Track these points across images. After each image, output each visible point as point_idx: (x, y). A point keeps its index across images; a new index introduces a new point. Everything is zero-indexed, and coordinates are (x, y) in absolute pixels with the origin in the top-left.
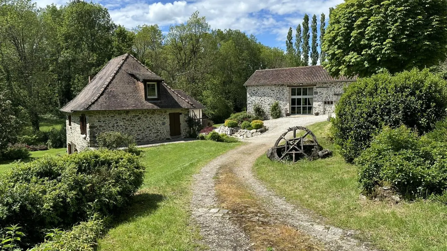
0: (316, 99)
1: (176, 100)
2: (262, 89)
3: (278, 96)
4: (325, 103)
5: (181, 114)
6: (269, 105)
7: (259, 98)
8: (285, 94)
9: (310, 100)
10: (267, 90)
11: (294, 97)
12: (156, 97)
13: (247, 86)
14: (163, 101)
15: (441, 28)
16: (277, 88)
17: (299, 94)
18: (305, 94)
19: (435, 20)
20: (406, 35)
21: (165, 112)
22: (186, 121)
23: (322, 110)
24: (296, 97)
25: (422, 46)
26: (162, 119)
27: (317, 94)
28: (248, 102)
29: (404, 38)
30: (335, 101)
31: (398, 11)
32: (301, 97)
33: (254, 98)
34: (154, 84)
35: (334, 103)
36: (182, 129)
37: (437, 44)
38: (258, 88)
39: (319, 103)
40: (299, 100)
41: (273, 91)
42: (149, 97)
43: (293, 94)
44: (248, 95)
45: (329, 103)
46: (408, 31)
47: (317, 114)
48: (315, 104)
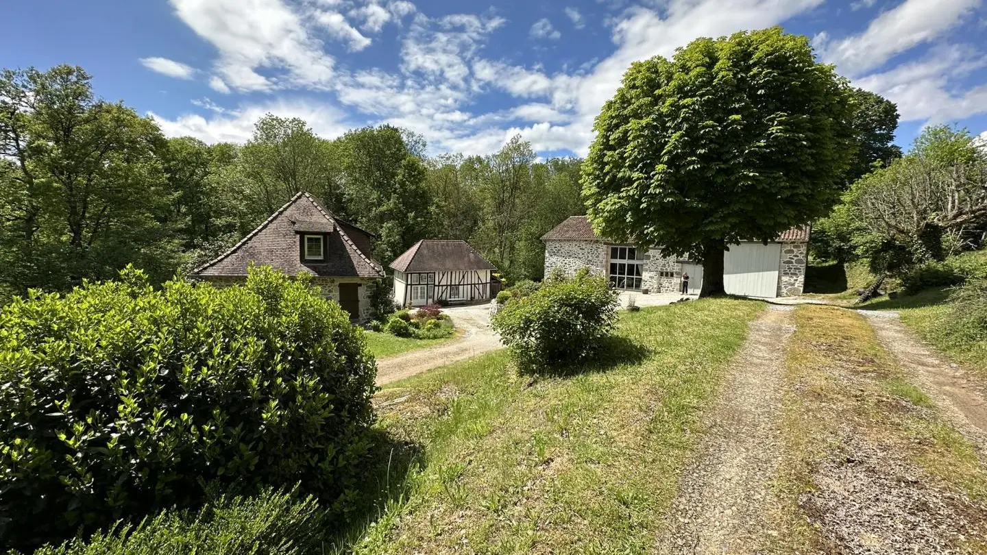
0: (647, 267)
1: (355, 262)
2: (566, 247)
3: (590, 258)
4: (662, 274)
5: (360, 285)
6: (575, 270)
7: (561, 259)
8: (600, 256)
9: (639, 267)
10: (574, 248)
11: (614, 261)
12: (321, 258)
13: (545, 241)
14: (330, 264)
15: (792, 141)
16: (588, 246)
17: (623, 257)
18: (632, 257)
19: (776, 122)
20: (700, 156)
21: (333, 281)
22: (369, 297)
23: (655, 286)
24: (618, 261)
25: (738, 180)
26: (327, 292)
27: (649, 259)
28: (547, 264)
29: (693, 162)
30: (677, 273)
31: (684, 106)
32: (626, 262)
33: (554, 259)
34: (320, 239)
35: (675, 275)
36: (361, 309)
37: (778, 178)
38: (562, 244)
39: (652, 274)
40: (622, 267)
41: (583, 249)
42: (307, 257)
43: (614, 256)
44: (547, 255)
45: (667, 274)
46: (703, 146)
47: (646, 292)
48: (645, 275)
